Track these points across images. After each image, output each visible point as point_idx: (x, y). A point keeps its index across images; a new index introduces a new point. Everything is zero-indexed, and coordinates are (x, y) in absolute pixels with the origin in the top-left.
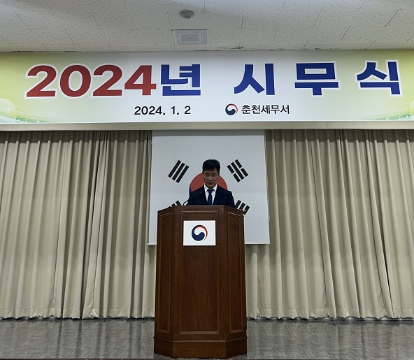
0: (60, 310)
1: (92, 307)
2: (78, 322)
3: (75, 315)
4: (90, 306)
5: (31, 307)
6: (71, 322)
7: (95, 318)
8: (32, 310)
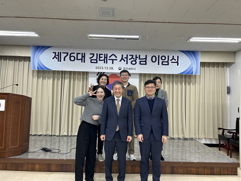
0: (51, 132)
1: (64, 131)
2: (58, 137)
3: (57, 134)
4: (63, 131)
5: (39, 131)
6: (56, 137)
7: (66, 136)
8: (39, 132)
